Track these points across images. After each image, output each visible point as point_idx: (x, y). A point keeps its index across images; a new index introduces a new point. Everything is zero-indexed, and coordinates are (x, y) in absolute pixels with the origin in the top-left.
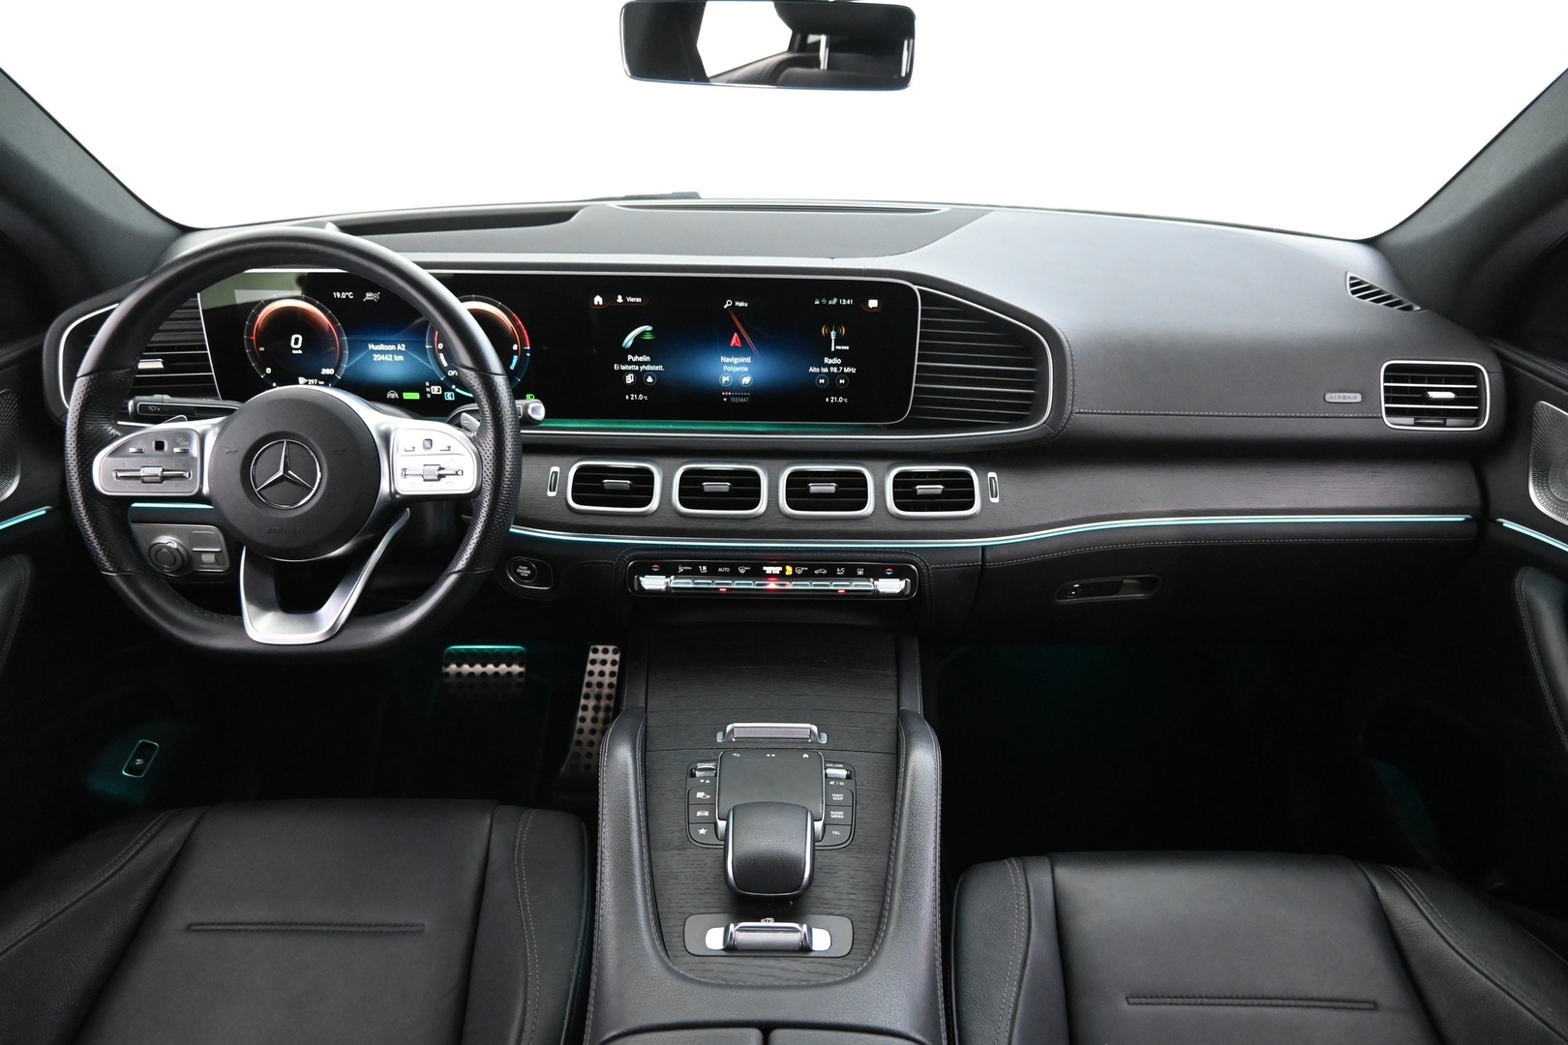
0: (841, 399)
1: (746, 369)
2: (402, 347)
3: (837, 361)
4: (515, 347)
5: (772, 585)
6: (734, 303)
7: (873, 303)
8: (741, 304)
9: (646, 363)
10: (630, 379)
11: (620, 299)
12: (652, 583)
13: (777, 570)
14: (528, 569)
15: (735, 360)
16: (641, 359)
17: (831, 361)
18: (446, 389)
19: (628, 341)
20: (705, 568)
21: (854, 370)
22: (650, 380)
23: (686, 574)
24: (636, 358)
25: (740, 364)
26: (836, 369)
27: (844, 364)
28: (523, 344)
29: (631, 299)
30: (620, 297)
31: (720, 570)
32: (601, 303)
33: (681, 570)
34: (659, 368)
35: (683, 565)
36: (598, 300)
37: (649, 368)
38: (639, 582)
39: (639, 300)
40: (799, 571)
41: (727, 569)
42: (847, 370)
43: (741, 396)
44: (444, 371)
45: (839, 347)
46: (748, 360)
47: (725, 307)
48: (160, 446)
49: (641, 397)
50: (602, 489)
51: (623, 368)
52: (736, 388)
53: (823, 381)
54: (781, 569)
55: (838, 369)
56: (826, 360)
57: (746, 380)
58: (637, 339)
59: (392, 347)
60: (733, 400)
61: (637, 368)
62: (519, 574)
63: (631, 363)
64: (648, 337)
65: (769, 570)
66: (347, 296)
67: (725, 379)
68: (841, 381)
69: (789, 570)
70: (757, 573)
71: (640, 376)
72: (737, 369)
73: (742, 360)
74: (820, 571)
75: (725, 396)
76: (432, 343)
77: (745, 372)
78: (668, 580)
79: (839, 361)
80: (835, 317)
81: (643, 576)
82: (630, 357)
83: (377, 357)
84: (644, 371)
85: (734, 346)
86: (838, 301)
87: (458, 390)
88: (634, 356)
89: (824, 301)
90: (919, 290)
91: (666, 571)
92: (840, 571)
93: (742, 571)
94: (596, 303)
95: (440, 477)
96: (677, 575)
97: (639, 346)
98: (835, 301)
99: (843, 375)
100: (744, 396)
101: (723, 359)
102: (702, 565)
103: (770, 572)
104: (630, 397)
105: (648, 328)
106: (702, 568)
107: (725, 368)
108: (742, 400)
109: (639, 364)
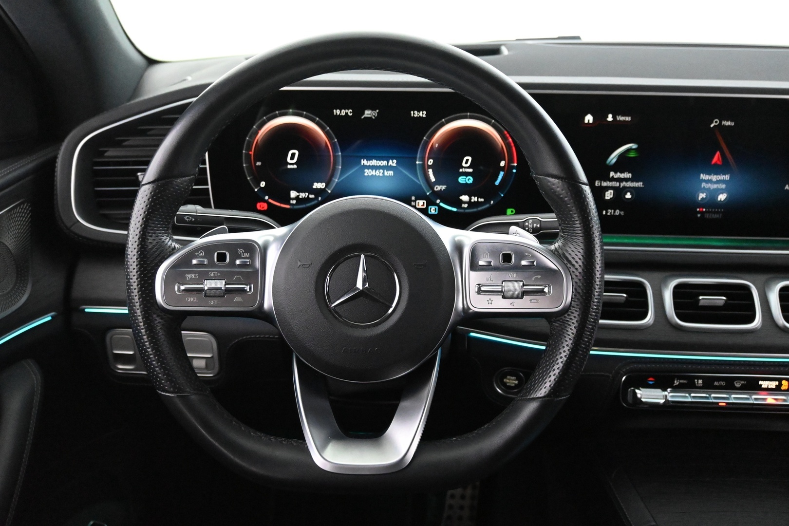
1: (723, 186)
2: (393, 163)
4: (502, 164)
5: (770, 400)
6: (721, 122)
8: (728, 123)
9: (626, 180)
10: (609, 195)
11: (610, 118)
12: (650, 396)
13: (773, 385)
14: (517, 379)
15: (714, 178)
16: (622, 176)
18: (430, 203)
19: (613, 158)
20: (700, 381)
22: (628, 196)
23: (682, 387)
24: (618, 175)
25: (718, 182)
28: (511, 160)
29: (620, 118)
30: (610, 116)
31: (716, 383)
32: (591, 121)
33: (676, 383)
34: (640, 184)
35: (679, 378)
36: (589, 118)
37: (628, 184)
38: (635, 394)
39: (628, 119)
41: (723, 383)
43: (715, 213)
44: (431, 185)
46: (727, 177)
47: (712, 126)
48: (222, 257)
49: (617, 212)
51: (604, 184)
52: (711, 204)
54: (777, 383)
57: (722, 197)
58: (622, 156)
59: (384, 163)
60: (707, 216)
61: (618, 184)
62: (505, 384)
63: (613, 179)
64: (632, 155)
65: (764, 384)
66: (347, 114)
67: (702, 196)
69: (785, 385)
70: (753, 386)
71: (620, 192)
72: (715, 186)
73: (721, 177)
75: (699, 212)
76: (422, 159)
77: (722, 189)
78: (666, 393)
81: (639, 389)
82: (612, 174)
83: (368, 172)
84: (624, 187)
85: (716, 164)
87: (442, 205)
88: (616, 173)
91: (662, 384)
93: (738, 385)
94: (586, 121)
96: (676, 389)
97: (623, 163)
100: (717, 213)
101: (703, 176)
102: (699, 378)
103: (766, 387)
104: (607, 212)
105: (633, 146)
106: (698, 382)
107: (703, 185)
108: (716, 216)
109: (620, 180)
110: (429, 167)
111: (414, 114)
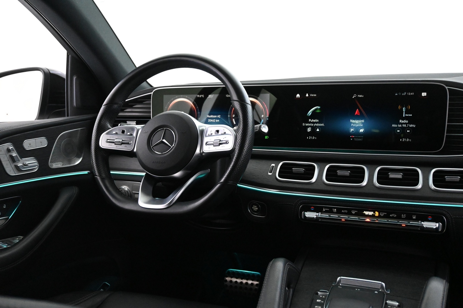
0: (408, 140)
1: (362, 125)
2: (219, 116)
3: (405, 121)
4: (263, 116)
5: (368, 220)
6: (357, 96)
7: (424, 94)
8: (361, 96)
9: (316, 123)
10: (309, 130)
11: (307, 95)
12: (309, 215)
13: (371, 213)
14: (257, 207)
15: (357, 122)
16: (314, 121)
17: (403, 122)
19: (310, 113)
20: (335, 210)
21: (414, 126)
22: (318, 130)
23: (326, 212)
24: (313, 121)
25: (359, 123)
26: (405, 125)
27: (409, 123)
28: (266, 115)
29: (312, 95)
30: (307, 94)
31: (343, 211)
32: (299, 97)
33: (324, 210)
34: (322, 125)
35: (325, 208)
36: (298, 96)
37: (317, 125)
38: (304, 214)
39: (315, 95)
40: (382, 215)
41: (346, 211)
42: (411, 126)
43: (359, 138)
45: (407, 115)
46: (363, 121)
47: (353, 97)
48: (123, 132)
49: (314, 138)
50: (292, 172)
51: (307, 125)
52: (357, 134)
53: (399, 131)
54: (373, 213)
55: (407, 125)
56: (401, 121)
57: (362, 130)
58: (314, 112)
59: (215, 116)
60: (355, 139)
61: (313, 125)
62: (253, 209)
63: (310, 123)
64: (318, 111)
65: (366, 213)
66: (202, 96)
67: (352, 130)
68: (408, 131)
69: (377, 214)
70: (360, 214)
71: (314, 128)
72: (358, 125)
73: (360, 121)
74: (393, 215)
75: (351, 138)
76: (231, 115)
77: (361, 127)
78: (317, 214)
79: (407, 122)
80: (405, 101)
81: (306, 212)
82: (310, 120)
83: (210, 121)
84: (316, 126)
85: (357, 115)
86: (407, 94)
88: (311, 120)
89: (400, 94)
90: (448, 88)
91: (316, 210)
92: (403, 216)
93: (353, 213)
94: (297, 97)
95: (220, 144)
96: (322, 212)
97: (314, 115)
98: (405, 93)
99: (409, 128)
100: (360, 138)
101: (351, 121)
102: (334, 208)
104: (309, 138)
105: (319, 107)
106: (334, 210)
107: (352, 125)
108: (360, 140)
109: (313, 123)
110: (233, 118)
111: (227, 96)
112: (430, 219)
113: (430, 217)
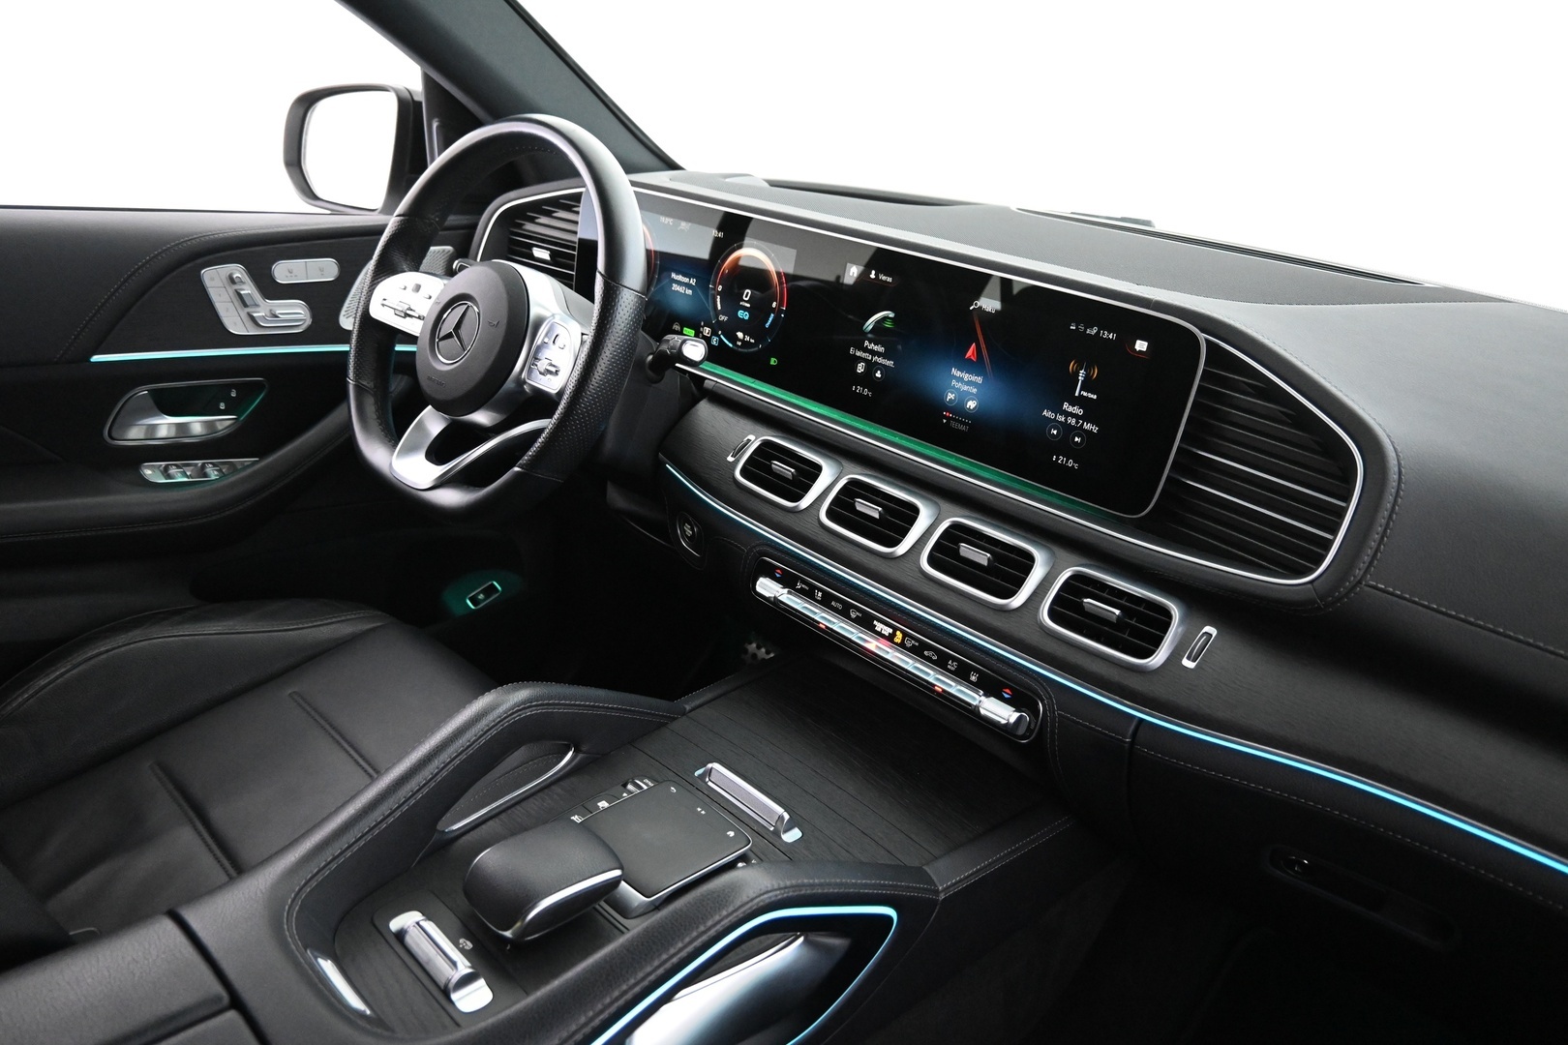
0: (1070, 463)
1: (975, 391)
2: (693, 282)
3: (1076, 410)
4: (774, 305)
6: (981, 306)
7: (1141, 345)
8: (989, 309)
9: (879, 354)
10: (860, 368)
11: (873, 275)
12: (767, 587)
13: (887, 631)
14: (691, 530)
15: (966, 377)
16: (876, 348)
17: (1071, 409)
18: (715, 334)
19: (870, 324)
20: (820, 594)
21: (1095, 429)
22: (878, 375)
23: (801, 592)
24: (872, 346)
25: (969, 383)
26: (1074, 421)
27: (1085, 418)
28: (780, 304)
29: (883, 278)
30: (873, 272)
31: (833, 603)
32: (855, 275)
33: (800, 586)
34: (890, 363)
35: (804, 582)
36: (854, 271)
37: (880, 360)
38: (756, 581)
39: (890, 280)
40: (909, 643)
42: (1087, 426)
43: (961, 422)
44: (717, 313)
45: (1085, 394)
46: (979, 380)
47: (971, 308)
49: (866, 392)
50: (768, 469)
51: (858, 354)
52: (959, 410)
53: (1055, 432)
54: (891, 631)
55: (1077, 423)
56: (1066, 406)
57: (971, 404)
58: (878, 324)
59: (686, 280)
60: (953, 424)
61: (870, 358)
62: (685, 531)
63: (866, 350)
64: (888, 325)
65: (879, 627)
66: (668, 222)
67: (951, 396)
68: (1077, 439)
69: (899, 637)
70: (866, 623)
71: (871, 366)
72: (966, 388)
73: (974, 378)
74: (931, 653)
75: (945, 417)
76: (715, 283)
77: (972, 394)
78: (781, 591)
79: (1079, 412)
80: (1090, 352)
81: (764, 577)
82: (866, 343)
83: (675, 287)
84: (876, 362)
85: (969, 359)
86: (1098, 333)
87: (722, 336)
88: (870, 343)
89: (1082, 328)
90: (1207, 340)
91: (787, 581)
92: (952, 665)
93: (853, 615)
94: (851, 274)
96: (792, 589)
97: (878, 333)
98: (1095, 331)
99: (1081, 431)
100: (965, 423)
101: (954, 371)
102: (820, 590)
103: (879, 630)
104: (856, 389)
105: (892, 315)
106: (817, 594)
107: (954, 382)
108: (962, 428)
109: (873, 353)
110: (719, 293)
112: (1006, 696)
113: (1008, 691)
